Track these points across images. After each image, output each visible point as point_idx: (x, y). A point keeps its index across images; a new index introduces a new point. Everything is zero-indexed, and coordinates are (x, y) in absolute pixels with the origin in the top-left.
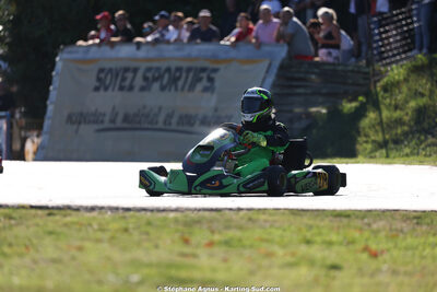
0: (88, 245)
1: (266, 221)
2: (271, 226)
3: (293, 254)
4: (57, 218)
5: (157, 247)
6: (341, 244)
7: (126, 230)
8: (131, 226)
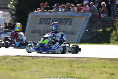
0: (45, 67)
1: (92, 61)
2: (94, 63)
3: (101, 70)
4: (35, 59)
5: (64, 68)
6: (113, 68)
7: (54, 63)
8: (55, 62)
